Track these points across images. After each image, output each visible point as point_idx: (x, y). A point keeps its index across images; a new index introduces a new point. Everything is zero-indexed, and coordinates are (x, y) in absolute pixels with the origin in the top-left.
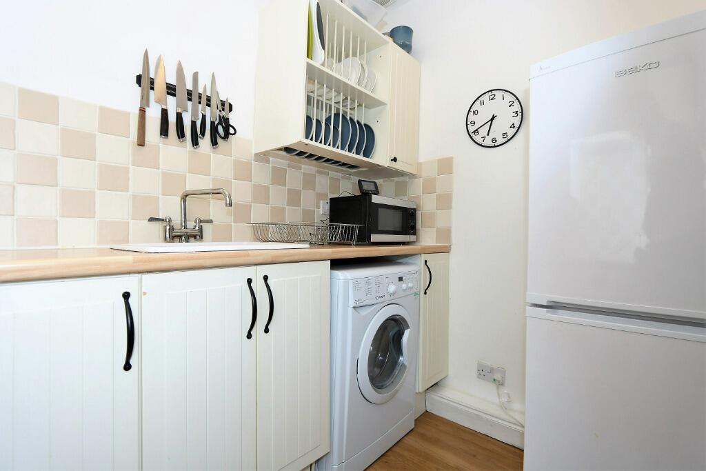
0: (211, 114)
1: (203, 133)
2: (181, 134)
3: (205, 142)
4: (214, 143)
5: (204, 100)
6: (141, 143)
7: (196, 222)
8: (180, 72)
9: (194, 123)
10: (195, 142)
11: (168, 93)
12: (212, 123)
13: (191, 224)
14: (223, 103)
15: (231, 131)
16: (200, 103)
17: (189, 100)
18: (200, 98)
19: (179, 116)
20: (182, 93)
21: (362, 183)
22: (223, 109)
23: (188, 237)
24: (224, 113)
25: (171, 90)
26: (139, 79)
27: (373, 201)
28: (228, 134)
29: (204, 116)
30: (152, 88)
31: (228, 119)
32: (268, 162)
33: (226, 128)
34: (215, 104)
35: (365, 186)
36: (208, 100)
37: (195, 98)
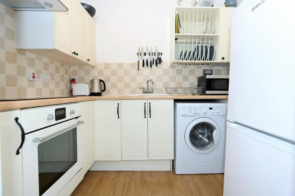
0: (155, 58)
1: (153, 64)
2: (147, 65)
3: (154, 66)
4: (156, 65)
5: (153, 54)
6: (138, 69)
7: (151, 88)
8: (147, 49)
9: (151, 61)
10: (151, 66)
11: (144, 55)
12: (156, 60)
13: (150, 89)
14: (159, 53)
15: (161, 61)
16: (152, 55)
17: (150, 55)
18: (152, 54)
19: (147, 61)
20: (147, 54)
21: (205, 71)
22: (159, 55)
23: (149, 92)
24: (159, 56)
25: (145, 54)
26: (138, 54)
27: (207, 78)
28: (160, 62)
29: (153, 59)
30: (141, 55)
31: (160, 58)
32: (175, 68)
33: (159, 61)
34: (156, 54)
35: (206, 72)
36: (155, 54)
37: (151, 54)
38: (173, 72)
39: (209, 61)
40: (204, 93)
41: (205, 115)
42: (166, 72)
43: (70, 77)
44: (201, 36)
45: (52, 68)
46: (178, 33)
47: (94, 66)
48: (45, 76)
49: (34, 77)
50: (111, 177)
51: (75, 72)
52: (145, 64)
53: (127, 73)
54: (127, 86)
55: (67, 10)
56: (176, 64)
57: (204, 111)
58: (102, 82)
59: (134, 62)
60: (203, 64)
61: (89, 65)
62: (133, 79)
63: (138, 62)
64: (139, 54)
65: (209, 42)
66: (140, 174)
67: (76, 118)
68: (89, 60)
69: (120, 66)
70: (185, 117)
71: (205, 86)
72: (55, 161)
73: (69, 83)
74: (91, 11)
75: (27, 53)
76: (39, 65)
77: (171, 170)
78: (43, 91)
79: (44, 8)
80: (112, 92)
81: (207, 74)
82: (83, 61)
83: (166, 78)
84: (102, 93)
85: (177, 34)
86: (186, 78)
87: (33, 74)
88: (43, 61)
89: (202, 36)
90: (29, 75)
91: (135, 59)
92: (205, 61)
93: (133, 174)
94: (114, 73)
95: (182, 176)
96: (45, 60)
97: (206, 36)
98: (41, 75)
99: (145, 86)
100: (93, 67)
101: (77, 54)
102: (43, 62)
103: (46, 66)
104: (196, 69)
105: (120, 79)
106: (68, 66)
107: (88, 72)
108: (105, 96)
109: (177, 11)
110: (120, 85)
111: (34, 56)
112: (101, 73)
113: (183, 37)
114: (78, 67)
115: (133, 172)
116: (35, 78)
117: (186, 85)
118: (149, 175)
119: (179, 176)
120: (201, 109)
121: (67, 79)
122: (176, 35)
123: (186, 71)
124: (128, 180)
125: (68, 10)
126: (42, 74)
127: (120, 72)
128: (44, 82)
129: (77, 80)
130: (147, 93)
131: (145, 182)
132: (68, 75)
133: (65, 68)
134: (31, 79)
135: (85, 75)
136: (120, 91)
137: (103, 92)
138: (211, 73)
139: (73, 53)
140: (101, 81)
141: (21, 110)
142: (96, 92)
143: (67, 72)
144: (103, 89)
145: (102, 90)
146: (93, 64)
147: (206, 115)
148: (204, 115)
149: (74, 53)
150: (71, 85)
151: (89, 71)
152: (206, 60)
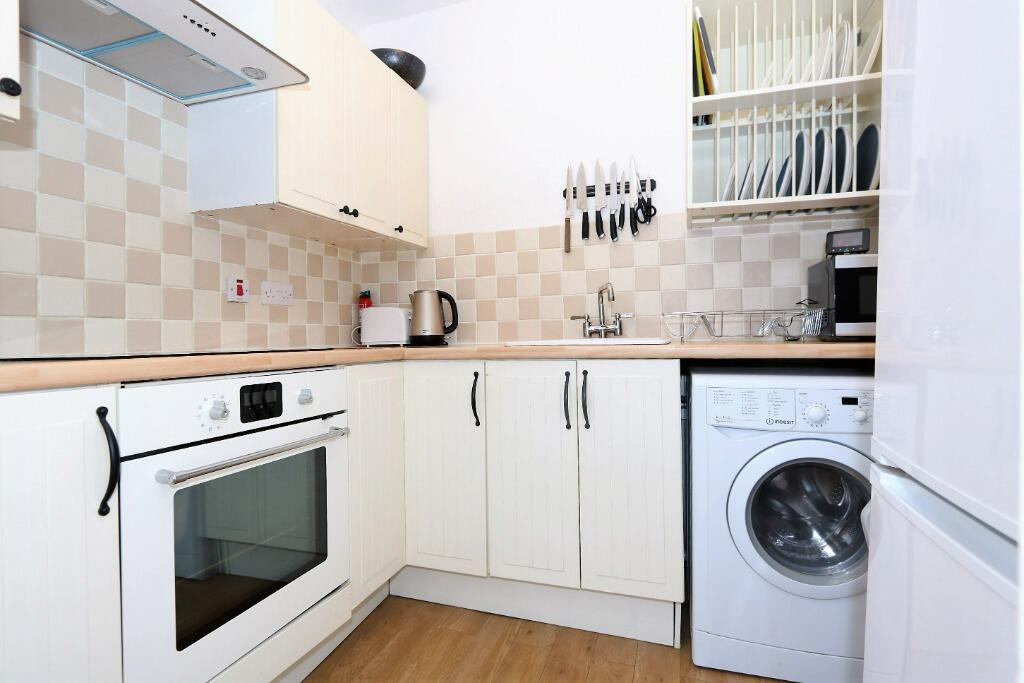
0: (631, 200)
1: (622, 225)
2: (600, 230)
3: (625, 232)
4: (634, 229)
5: (623, 189)
6: (568, 250)
7: (615, 317)
8: (598, 170)
9: (612, 216)
10: (614, 235)
11: (588, 196)
12: (632, 210)
13: (610, 318)
14: (643, 184)
15: (653, 211)
16: (618, 193)
17: (608, 194)
18: (618, 188)
19: (598, 214)
20: (600, 191)
21: (835, 236)
22: (644, 190)
23: (608, 333)
24: (644, 194)
25: (591, 192)
26: (565, 192)
27: (837, 267)
28: (648, 217)
29: (623, 206)
30: (575, 197)
31: (649, 200)
32: (710, 233)
33: (646, 211)
34: (635, 187)
35: (838, 242)
36: (627, 186)
37: (613, 190)
38: (699, 251)
39: (855, 194)
40: (827, 335)
41: (819, 429)
42: (672, 254)
43: (356, 287)
44: (814, 92)
45: (297, 262)
46: (707, 92)
47: (425, 246)
48: (275, 288)
49: (240, 291)
50: (451, 627)
51: (370, 272)
52: (591, 227)
53: (528, 263)
54: (529, 309)
55: (303, 79)
56: (711, 217)
57: (815, 412)
58: (445, 302)
59: (552, 224)
60: (829, 209)
61: (408, 246)
62: (551, 285)
63: (568, 221)
64: (570, 194)
65: (851, 114)
66: (554, 639)
67: (324, 417)
68: (400, 229)
69: (506, 240)
70: (726, 431)
71: (833, 305)
72: (262, 543)
73: (354, 306)
74: (410, 69)
75: (221, 222)
76: (257, 255)
77: (678, 645)
78: (269, 333)
79: (249, 84)
80: (479, 332)
81: (845, 248)
82: (380, 235)
83: (673, 277)
84: (447, 337)
85: (703, 98)
86: (757, 274)
87: (238, 281)
88: (269, 243)
89: (818, 88)
90: (227, 285)
91: (555, 213)
92: (834, 195)
93: (530, 632)
94: (486, 266)
95: (719, 676)
96: (276, 238)
97: (838, 85)
98: (263, 283)
99: (592, 310)
100: (422, 251)
101: (355, 213)
102: (271, 246)
103: (278, 257)
104: (803, 233)
105: (507, 287)
106: (351, 252)
107: (406, 270)
108: (459, 346)
109: (697, 9)
110: (508, 309)
111: (240, 230)
112: (445, 269)
113: (729, 107)
114: (379, 253)
115: (531, 627)
116: (244, 292)
117: (760, 299)
118: (587, 646)
119: (703, 677)
120: (802, 403)
121: (346, 295)
122: (694, 104)
123: (756, 243)
124: (505, 649)
125: (307, 77)
126: (266, 280)
127: (506, 264)
128: (271, 306)
129: (376, 296)
130: (600, 336)
131: (561, 672)
132: (350, 281)
133: (340, 261)
134: (233, 296)
135: (400, 280)
136: (509, 330)
137: (451, 335)
138: (860, 243)
139: (341, 210)
140: (442, 295)
141: (126, 385)
142: (428, 334)
143: (345, 270)
144: (449, 324)
145: (444, 327)
146: (422, 243)
147: (827, 427)
148: (814, 429)
149: (345, 210)
150: (359, 314)
151: (411, 265)
152: (838, 191)
